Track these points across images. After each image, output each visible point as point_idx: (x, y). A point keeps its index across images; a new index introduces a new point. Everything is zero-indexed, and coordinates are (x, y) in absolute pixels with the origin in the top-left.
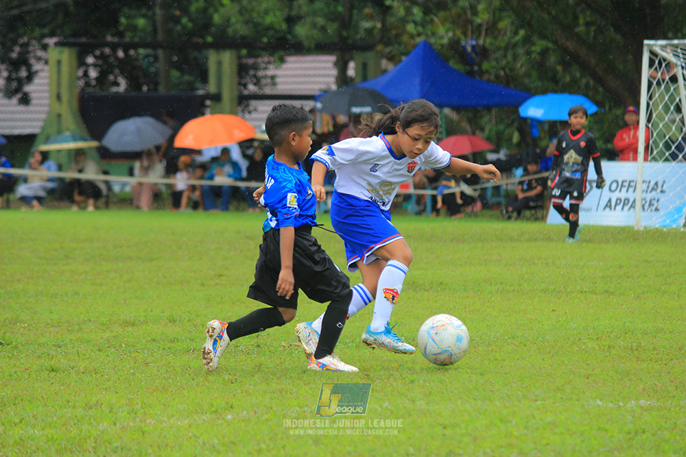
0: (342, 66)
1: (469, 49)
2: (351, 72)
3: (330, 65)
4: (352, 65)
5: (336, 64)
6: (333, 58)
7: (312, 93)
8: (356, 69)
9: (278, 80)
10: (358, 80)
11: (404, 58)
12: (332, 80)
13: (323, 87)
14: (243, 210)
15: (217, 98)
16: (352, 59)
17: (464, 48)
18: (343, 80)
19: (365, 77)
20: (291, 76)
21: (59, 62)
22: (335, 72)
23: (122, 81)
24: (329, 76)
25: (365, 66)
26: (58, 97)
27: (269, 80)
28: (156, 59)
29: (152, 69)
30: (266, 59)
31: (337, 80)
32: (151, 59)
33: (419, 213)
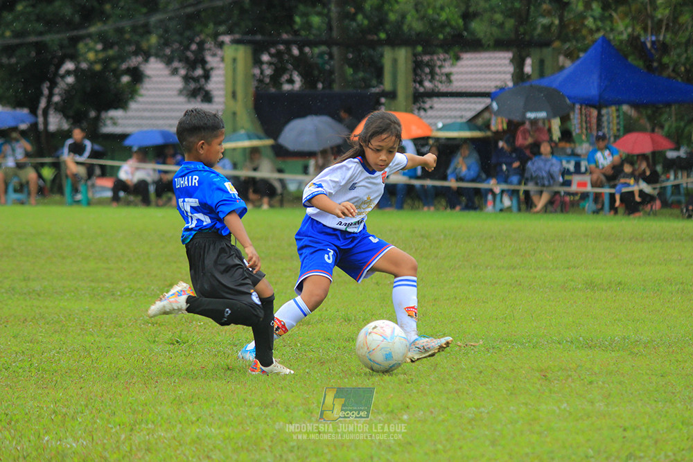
0: (519, 63)
1: (649, 45)
2: (528, 69)
3: (507, 62)
4: (528, 61)
5: (512, 61)
6: (509, 55)
7: (488, 90)
8: (533, 66)
9: (453, 78)
10: (535, 76)
11: (582, 55)
12: (509, 77)
13: (499, 84)
14: (418, 208)
15: (392, 95)
16: (528, 55)
17: (644, 44)
18: (519, 76)
19: (542, 74)
20: (466, 73)
21: (234, 60)
22: (511, 69)
23: (297, 78)
24: (505, 73)
25: (542, 62)
26: (234, 95)
27: (444, 78)
28: (331, 57)
29: (327, 67)
30: (442, 56)
31: (512, 77)
32: (326, 57)
33: (596, 212)
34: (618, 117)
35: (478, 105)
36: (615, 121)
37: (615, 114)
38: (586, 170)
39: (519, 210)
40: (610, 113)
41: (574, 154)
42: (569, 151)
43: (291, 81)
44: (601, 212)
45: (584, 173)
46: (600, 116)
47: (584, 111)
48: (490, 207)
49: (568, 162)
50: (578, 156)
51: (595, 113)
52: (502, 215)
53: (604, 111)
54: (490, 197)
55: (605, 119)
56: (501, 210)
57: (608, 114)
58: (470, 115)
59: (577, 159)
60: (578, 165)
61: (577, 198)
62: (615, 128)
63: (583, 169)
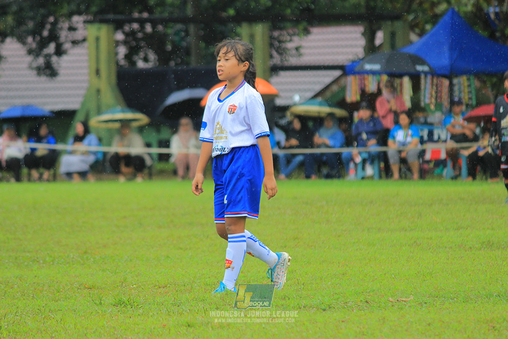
0: (370, 36)
1: (492, 16)
2: (379, 40)
3: (359, 35)
4: (379, 34)
5: (363, 34)
6: (361, 29)
8: (384, 38)
9: (302, 51)
12: (361, 49)
13: (351, 57)
16: (380, 28)
17: (488, 15)
18: (371, 49)
19: (393, 46)
20: (315, 47)
21: (97, 39)
22: (362, 42)
23: (152, 56)
24: (356, 46)
25: (393, 35)
26: (98, 72)
27: (294, 52)
28: (187, 34)
29: (184, 44)
30: (291, 31)
31: (365, 50)
32: (183, 34)
33: (455, 178)
34: (469, 86)
35: (327, 77)
36: (466, 90)
37: (466, 84)
38: (439, 138)
39: (380, 177)
40: (462, 82)
41: (426, 123)
42: (422, 120)
43: (146, 60)
44: (459, 178)
45: (437, 141)
46: (451, 85)
47: (435, 81)
48: (352, 175)
49: (422, 130)
50: (431, 124)
51: (446, 82)
52: (365, 182)
53: (455, 81)
54: (352, 165)
55: (456, 88)
56: (363, 178)
57: (459, 83)
58: (318, 88)
59: (431, 128)
60: (431, 134)
61: (432, 165)
62: (467, 97)
63: (436, 137)
